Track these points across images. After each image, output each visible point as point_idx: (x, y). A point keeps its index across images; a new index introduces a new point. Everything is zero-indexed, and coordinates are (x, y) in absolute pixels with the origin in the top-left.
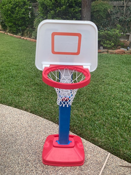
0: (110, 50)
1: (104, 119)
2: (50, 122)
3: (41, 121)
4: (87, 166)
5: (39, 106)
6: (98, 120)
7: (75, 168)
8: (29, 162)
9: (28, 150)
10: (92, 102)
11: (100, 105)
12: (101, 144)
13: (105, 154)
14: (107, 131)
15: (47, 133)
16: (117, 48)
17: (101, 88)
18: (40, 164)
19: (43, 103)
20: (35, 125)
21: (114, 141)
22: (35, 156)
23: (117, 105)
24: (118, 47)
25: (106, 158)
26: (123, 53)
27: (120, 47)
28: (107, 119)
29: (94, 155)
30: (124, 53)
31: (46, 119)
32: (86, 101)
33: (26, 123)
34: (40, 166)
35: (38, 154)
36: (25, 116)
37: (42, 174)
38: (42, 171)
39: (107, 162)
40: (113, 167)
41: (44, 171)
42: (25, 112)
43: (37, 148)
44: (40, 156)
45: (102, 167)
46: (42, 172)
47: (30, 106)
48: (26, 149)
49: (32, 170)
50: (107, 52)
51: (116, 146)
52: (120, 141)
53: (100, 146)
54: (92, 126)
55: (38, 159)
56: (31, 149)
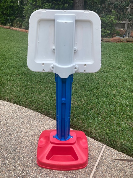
0: (105, 39)
1: (99, 108)
2: (36, 113)
3: (25, 112)
5: (23, 95)
6: (92, 108)
8: (7, 160)
9: (6, 146)
10: (86, 90)
11: (94, 93)
12: (95, 135)
13: (99, 146)
14: (102, 121)
15: (32, 126)
16: (112, 37)
17: (96, 76)
19: (29, 93)
20: (17, 117)
21: (110, 131)
22: (15, 153)
23: (114, 92)
24: (113, 35)
25: (101, 151)
26: (118, 42)
27: (115, 35)
28: (102, 107)
30: (120, 41)
31: (32, 110)
32: (78, 89)
33: (7, 115)
34: (19, 165)
35: (19, 150)
36: (7, 107)
37: (22, 174)
38: (21, 170)
39: (102, 156)
40: (109, 162)
41: (24, 171)
42: (7, 102)
43: (17, 143)
44: (20, 152)
45: (96, 161)
46: (22, 172)
47: (13, 96)
48: (4, 144)
49: (10, 170)
51: (112, 136)
52: (117, 131)
53: (93, 138)
54: (84, 116)
55: (18, 156)
56: (10, 144)
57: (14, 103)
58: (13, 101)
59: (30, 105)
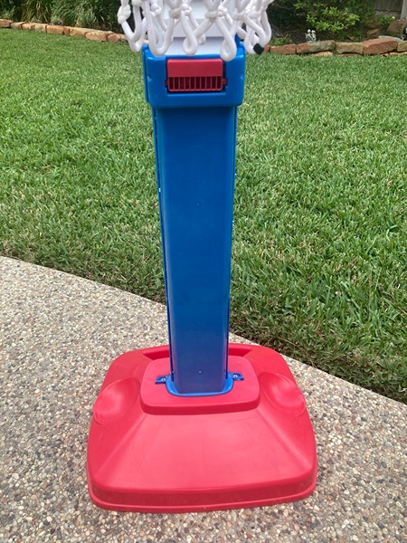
0: (343, 44)
2: (128, 296)
3: (82, 294)
4: (333, 496)
7: (273, 514)
8: (17, 498)
9: (12, 438)
15: (116, 347)
16: (367, 37)
18: (76, 508)
20: (54, 313)
22: (52, 466)
29: (362, 436)
30: (395, 51)
31: (111, 284)
35: (67, 454)
43: (59, 423)
44: (76, 461)
50: (333, 50)
55: (65, 478)
56: (29, 428)
57: (37, 264)
58: (33, 256)
59: (100, 267)
